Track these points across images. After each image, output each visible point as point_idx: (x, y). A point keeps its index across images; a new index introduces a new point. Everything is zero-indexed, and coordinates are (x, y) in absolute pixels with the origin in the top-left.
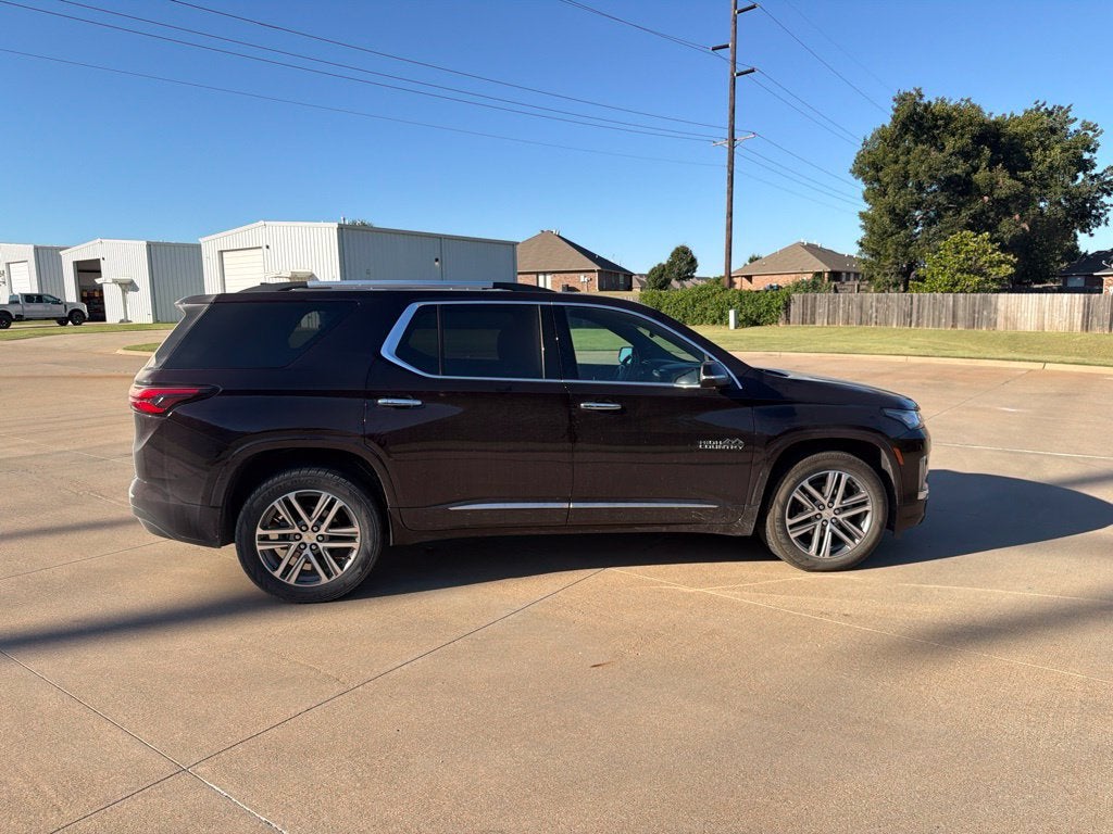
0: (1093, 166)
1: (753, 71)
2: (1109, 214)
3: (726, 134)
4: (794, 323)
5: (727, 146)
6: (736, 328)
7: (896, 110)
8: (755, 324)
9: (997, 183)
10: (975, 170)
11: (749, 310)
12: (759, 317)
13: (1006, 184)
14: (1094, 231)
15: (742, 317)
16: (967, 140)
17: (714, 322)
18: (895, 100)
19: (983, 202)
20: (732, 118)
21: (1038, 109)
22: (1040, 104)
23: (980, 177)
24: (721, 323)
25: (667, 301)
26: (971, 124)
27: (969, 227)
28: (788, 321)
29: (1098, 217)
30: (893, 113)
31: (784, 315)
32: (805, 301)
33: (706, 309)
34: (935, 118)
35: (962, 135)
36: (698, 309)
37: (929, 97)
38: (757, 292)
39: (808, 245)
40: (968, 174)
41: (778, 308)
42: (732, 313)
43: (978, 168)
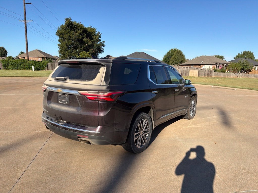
0: (101, 41)
1: (30, 4)
2: (104, 50)
3: (24, 19)
4: (50, 70)
5: (24, 22)
6: (34, 71)
7: (66, 22)
8: (39, 70)
9: (88, 42)
10: (83, 38)
11: (37, 66)
12: (40, 68)
13: (90, 42)
14: (102, 53)
15: (35, 68)
16: (81, 31)
17: (27, 69)
18: (65, 19)
19: (86, 45)
20: (25, 15)
21: (90, 27)
22: (91, 26)
23: (85, 40)
24: (29, 69)
25: (11, 62)
26: (82, 28)
27: (84, 50)
28: (48, 69)
29: (102, 51)
30: (65, 22)
31: (47, 68)
32: (52, 65)
33: (24, 65)
34: (74, 25)
35: (80, 30)
36: (22, 65)
37: (73, 21)
38: (39, 61)
39: (39, 50)
40: (82, 39)
41: (45, 66)
42: (33, 67)
43: (84, 38)
